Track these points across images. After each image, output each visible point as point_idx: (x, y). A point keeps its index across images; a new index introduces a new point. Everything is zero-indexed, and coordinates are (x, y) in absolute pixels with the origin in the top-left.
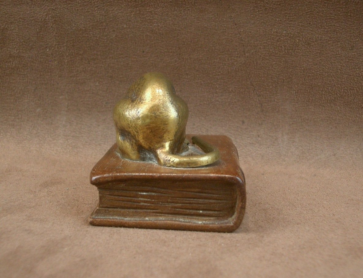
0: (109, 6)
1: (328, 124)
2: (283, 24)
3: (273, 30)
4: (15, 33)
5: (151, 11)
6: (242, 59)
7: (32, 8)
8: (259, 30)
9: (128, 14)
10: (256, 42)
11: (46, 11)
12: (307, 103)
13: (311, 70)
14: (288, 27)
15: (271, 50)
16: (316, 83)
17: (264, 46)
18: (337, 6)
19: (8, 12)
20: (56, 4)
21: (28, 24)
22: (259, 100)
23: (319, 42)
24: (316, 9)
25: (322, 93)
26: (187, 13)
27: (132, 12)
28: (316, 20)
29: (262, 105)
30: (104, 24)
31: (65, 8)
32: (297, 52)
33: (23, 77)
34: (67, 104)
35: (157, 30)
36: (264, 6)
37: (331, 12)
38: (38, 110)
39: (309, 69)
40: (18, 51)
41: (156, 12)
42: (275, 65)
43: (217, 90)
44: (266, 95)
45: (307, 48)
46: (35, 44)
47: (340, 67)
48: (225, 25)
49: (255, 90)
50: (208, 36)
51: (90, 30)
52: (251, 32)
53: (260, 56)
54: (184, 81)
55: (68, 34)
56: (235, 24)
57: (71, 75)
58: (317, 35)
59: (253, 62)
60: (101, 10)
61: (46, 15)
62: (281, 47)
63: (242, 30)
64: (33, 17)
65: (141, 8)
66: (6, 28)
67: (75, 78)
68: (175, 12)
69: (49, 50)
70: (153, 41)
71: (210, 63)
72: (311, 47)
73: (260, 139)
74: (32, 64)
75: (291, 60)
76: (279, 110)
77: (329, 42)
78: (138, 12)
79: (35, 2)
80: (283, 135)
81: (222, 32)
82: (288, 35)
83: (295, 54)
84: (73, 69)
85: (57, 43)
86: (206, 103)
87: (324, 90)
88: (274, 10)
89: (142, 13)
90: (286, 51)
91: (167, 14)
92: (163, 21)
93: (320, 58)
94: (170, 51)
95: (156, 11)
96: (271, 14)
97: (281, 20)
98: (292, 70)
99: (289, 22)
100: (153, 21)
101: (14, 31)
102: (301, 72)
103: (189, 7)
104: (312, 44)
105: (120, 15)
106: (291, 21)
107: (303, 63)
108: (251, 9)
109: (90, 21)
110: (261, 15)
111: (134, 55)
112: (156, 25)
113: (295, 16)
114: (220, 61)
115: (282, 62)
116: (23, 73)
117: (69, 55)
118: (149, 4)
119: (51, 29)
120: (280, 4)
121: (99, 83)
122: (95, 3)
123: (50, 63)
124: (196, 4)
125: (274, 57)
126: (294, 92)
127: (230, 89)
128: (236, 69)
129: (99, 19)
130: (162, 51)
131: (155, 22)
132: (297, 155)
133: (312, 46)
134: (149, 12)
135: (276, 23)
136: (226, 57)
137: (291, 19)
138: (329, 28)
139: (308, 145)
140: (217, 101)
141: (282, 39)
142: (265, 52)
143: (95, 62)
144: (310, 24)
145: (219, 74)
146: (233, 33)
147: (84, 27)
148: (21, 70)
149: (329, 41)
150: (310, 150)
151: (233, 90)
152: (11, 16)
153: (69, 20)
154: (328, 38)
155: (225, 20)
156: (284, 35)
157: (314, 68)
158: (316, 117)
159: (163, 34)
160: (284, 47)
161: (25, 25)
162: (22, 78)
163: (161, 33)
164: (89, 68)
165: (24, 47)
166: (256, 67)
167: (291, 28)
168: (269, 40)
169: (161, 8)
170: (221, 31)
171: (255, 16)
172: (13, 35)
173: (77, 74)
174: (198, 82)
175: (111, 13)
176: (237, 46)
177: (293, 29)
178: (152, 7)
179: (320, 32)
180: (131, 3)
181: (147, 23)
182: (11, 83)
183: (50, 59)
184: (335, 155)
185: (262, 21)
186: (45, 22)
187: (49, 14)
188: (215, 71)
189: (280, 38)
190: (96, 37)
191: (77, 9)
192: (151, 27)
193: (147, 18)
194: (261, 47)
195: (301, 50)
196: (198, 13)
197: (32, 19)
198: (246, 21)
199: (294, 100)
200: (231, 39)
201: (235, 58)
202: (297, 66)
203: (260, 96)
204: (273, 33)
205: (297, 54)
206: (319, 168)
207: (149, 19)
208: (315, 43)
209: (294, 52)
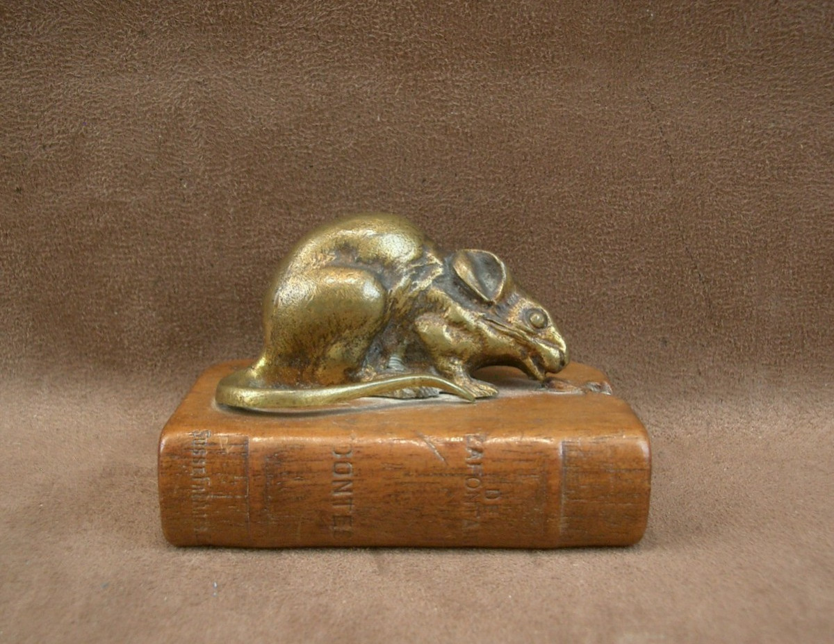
0: (338, 71)
2: (768, 106)
3: (744, 121)
4: (104, 145)
5: (444, 80)
6: (668, 193)
7: (146, 83)
8: (711, 122)
9: (386, 90)
10: (702, 152)
11: (180, 87)
12: (820, 296)
14: (781, 114)
15: (738, 171)
17: (721, 160)
19: (86, 93)
20: (207, 70)
21: (135, 123)
22: (704, 292)
26: (534, 83)
27: (395, 83)
29: (710, 302)
30: (327, 115)
31: (229, 79)
32: (800, 174)
33: (125, 253)
35: (458, 127)
36: (724, 62)
39: (828, 215)
40: (111, 191)
41: (457, 81)
42: (746, 207)
43: (604, 270)
44: (723, 280)
45: (825, 164)
46: (152, 172)
48: (628, 111)
49: (696, 268)
50: (584, 138)
51: (291, 130)
52: (689, 127)
53: (712, 186)
54: (523, 249)
55: (236, 142)
56: (652, 108)
57: (245, 244)
59: (695, 200)
60: (318, 80)
61: (182, 97)
62: (763, 162)
63: (669, 124)
64: (148, 104)
65: (418, 72)
66: (82, 133)
67: (254, 251)
68: (505, 82)
69: (188, 186)
70: (447, 154)
71: (588, 204)
74: (146, 220)
75: (785, 193)
76: (751, 314)
78: (411, 83)
79: (153, 66)
80: (755, 370)
81: (619, 128)
82: (780, 133)
83: (795, 179)
84: (248, 228)
85: (208, 168)
86: (575, 299)
88: (747, 71)
89: (421, 84)
90: (775, 172)
91: (483, 86)
92: (473, 104)
94: (491, 177)
95: (457, 78)
96: (741, 83)
97: (763, 97)
98: (787, 218)
99: (784, 100)
100: (450, 104)
101: (100, 141)
102: (809, 224)
103: (539, 69)
105: (366, 92)
106: (788, 98)
107: (813, 202)
108: (692, 70)
109: (291, 107)
110: (715, 85)
111: (401, 189)
112: (456, 113)
113: (797, 84)
114: (614, 199)
115: (765, 200)
116: (124, 244)
117: (238, 194)
118: (439, 62)
119: (194, 132)
120: (762, 57)
122: (304, 64)
123: (190, 216)
124: (556, 60)
125: (745, 188)
126: (791, 271)
127: (637, 267)
128: (651, 217)
129: (315, 102)
130: (471, 178)
131: (453, 105)
134: (439, 81)
135: (751, 103)
136: (628, 188)
137: (788, 94)
141: (765, 142)
142: (723, 176)
143: (305, 210)
145: (611, 230)
146: (648, 130)
147: (276, 125)
148: (119, 236)
151: (644, 269)
152: (93, 105)
153: (238, 108)
155: (629, 99)
156: (769, 132)
159: (472, 137)
160: (770, 161)
161: (129, 125)
162: (122, 256)
163: (467, 133)
164: (289, 226)
165: (126, 180)
166: (700, 213)
167: (788, 115)
168: (733, 147)
169: (469, 72)
170: (617, 126)
171: (700, 87)
172: (98, 151)
173: (259, 241)
174: (558, 252)
175: (344, 86)
176: (655, 162)
177: (791, 118)
178: (447, 70)
180: (394, 60)
181: (433, 110)
182: (96, 267)
183: (191, 207)
185: (719, 99)
186: (180, 115)
187: (189, 95)
188: (600, 225)
189: (759, 141)
190: (307, 147)
191: (257, 79)
192: (444, 118)
193: (432, 97)
194: (715, 163)
195: (809, 170)
196: (562, 81)
197: (146, 109)
198: (679, 99)
199: (790, 290)
200: (641, 145)
201: (651, 192)
202: (800, 209)
203: (708, 281)
204: (743, 127)
205: (801, 178)
207: (439, 100)
209: (793, 175)
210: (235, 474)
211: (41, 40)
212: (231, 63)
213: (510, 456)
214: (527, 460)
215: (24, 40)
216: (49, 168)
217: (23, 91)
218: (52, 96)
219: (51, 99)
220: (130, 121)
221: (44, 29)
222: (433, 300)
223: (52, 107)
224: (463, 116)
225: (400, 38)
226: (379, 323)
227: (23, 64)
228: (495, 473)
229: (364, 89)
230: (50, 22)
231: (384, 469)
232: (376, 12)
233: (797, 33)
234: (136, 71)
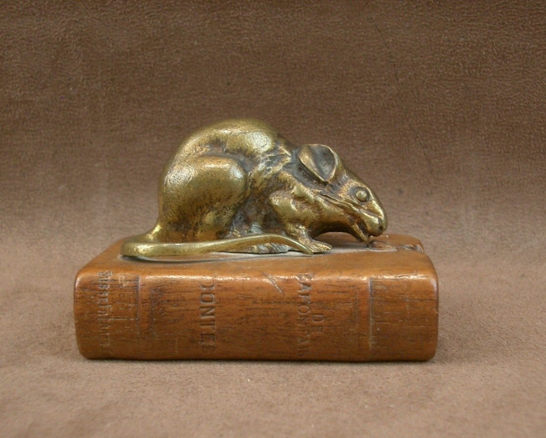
0: (167, 12)
1: (542, 188)
2: (459, 27)
3: (443, 37)
4: (16, 63)
5: (237, 17)
6: (393, 87)
7: (41, 22)
8: (420, 39)
9: (199, 24)
10: (414, 59)
11: (64, 24)
12: (506, 154)
13: (510, 101)
14: (468, 32)
15: (441, 71)
16: (519, 122)
17: (429, 64)
20: (81, 13)
21: (36, 48)
22: (425, 154)
23: (521, 53)
25: (530, 137)
26: (298, 16)
27: (206, 19)
28: (513, 17)
29: (430, 162)
30: (162, 41)
31: (96, 19)
32: (484, 71)
33: (33, 135)
34: (107, 175)
35: (249, 47)
38: (62, 187)
39: (506, 99)
40: (22, 93)
41: (246, 17)
42: (448, 95)
43: (355, 141)
44: (437, 145)
45: (501, 64)
46: (49, 80)
48: (363, 34)
49: (417, 137)
50: (334, 52)
51: (138, 52)
52: (405, 43)
53: (424, 82)
54: (298, 128)
55: (103, 60)
56: (379, 31)
57: (112, 128)
58: (517, 43)
59: (412, 92)
60: (154, 19)
61: (65, 31)
62: (458, 64)
63: (391, 41)
64: (43, 36)
65: (220, 12)
67: (118, 133)
68: (278, 16)
69: (73, 89)
70: (243, 66)
71: (340, 97)
72: (508, 62)
73: (429, 218)
74: (47, 112)
75: (475, 85)
76: (459, 170)
77: (538, 53)
78: (216, 19)
79: (45, 11)
80: (467, 211)
81: (357, 45)
82: (468, 44)
83: (481, 75)
84: (113, 117)
85: (86, 77)
87: (534, 131)
89: (222, 19)
90: (467, 71)
91: (264, 20)
92: (258, 32)
93: (524, 80)
94: (273, 80)
95: (246, 15)
96: (438, 12)
97: (455, 21)
98: (477, 101)
99: (469, 22)
100: (242, 32)
101: (13, 61)
102: (493, 105)
103: (300, 7)
104: (509, 56)
105: (186, 26)
106: (472, 21)
107: (495, 90)
108: (404, 4)
109: (138, 37)
111: (214, 90)
112: (247, 38)
113: (478, 11)
114: (358, 93)
115: (461, 90)
116: (33, 129)
117: (106, 94)
118: (234, 5)
119: (75, 54)
121: (158, 139)
122: (145, 8)
123: (76, 109)
125: (446, 82)
126: (483, 137)
127: (376, 138)
128: (383, 104)
129: (153, 33)
130: (260, 81)
131: (245, 33)
132: (493, 243)
133: (510, 60)
134: (234, 17)
135: (447, 25)
136: (366, 85)
137: (472, 18)
138: (536, 30)
139: (511, 224)
140: (356, 158)
141: (458, 51)
142: (431, 75)
143: (151, 104)
144: (503, 24)
145: (356, 114)
146: (377, 45)
147: (129, 48)
148: (29, 123)
149: (537, 50)
150: (513, 232)
151: (382, 140)
152: (7, 37)
153: (103, 38)
154: (536, 46)
155: (362, 25)
156: (460, 44)
157: (515, 96)
158: (522, 178)
159: (259, 54)
160: (463, 64)
161: (32, 50)
163: (255, 51)
164: (141, 115)
165: (32, 86)
166: (417, 100)
167: (473, 32)
168: (436, 55)
169: (254, 10)
170: (356, 43)
171: (410, 15)
172: (13, 67)
173: (121, 126)
174: (322, 130)
175: (172, 22)
176: (383, 66)
177: (475, 34)
178: (239, 10)
179: (523, 37)
180: (203, 4)
181: (232, 36)
182: (14, 145)
183: (76, 103)
185: (424, 23)
186: (65, 43)
187: (70, 30)
188: (349, 110)
189: (454, 51)
190: (150, 63)
191: (114, 19)
192: (239, 42)
193: (231, 28)
194: (424, 66)
195: (490, 69)
196: (316, 15)
197: (42, 39)
198: (396, 24)
199: (484, 150)
200: (373, 56)
201: (382, 87)
202: (486, 95)
203: (426, 147)
204: (442, 42)
205: (485, 74)
206: (530, 263)
207: (235, 30)
208: (514, 55)
209: (479, 72)
210: (130, 302)
212: (97, 8)
213: (331, 289)
214: (343, 292)
220: (33, 46)
222: (283, 181)
226: (242, 197)
228: (320, 302)
229: (185, 24)
231: (237, 298)
234: (34, 14)
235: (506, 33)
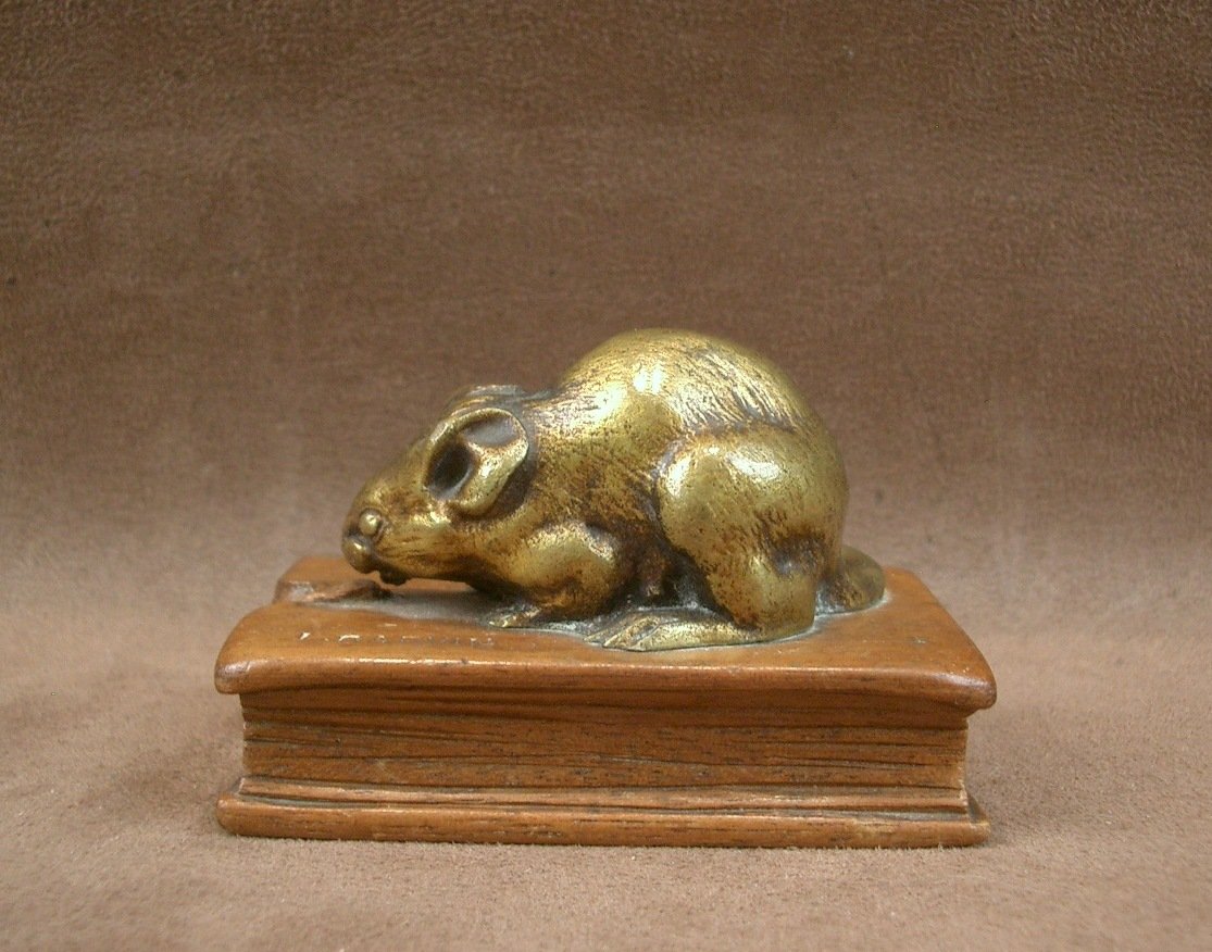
0: (439, 126)
2: (1007, 174)
3: (976, 192)
5: (578, 140)
6: (876, 288)
7: (183, 139)
8: (931, 194)
9: (501, 151)
10: (920, 234)
11: (229, 145)
12: (1085, 427)
13: (1098, 322)
14: (1024, 182)
15: (969, 259)
16: (1112, 364)
17: (946, 245)
18: (1178, 111)
19: (104, 152)
20: (264, 123)
21: (170, 192)
22: (930, 423)
23: (1122, 228)
24: (1112, 122)
25: (1132, 395)
26: (697, 142)
27: (514, 143)
28: (1110, 158)
29: (939, 439)
30: (424, 184)
31: (295, 136)
32: (1052, 263)
33: (155, 364)
34: (300, 447)
35: (597, 201)
36: (947, 116)
37: (1159, 130)
38: (207, 470)
39: (1090, 318)
40: (138, 280)
41: (595, 140)
44: (953, 406)
45: (1084, 249)
46: (193, 256)
47: (1188, 309)
48: (822, 180)
49: (917, 390)
51: (375, 204)
52: (903, 201)
53: (935, 279)
55: (304, 219)
56: (854, 176)
57: (313, 355)
58: (1116, 208)
60: (411, 138)
61: (231, 160)
62: (1002, 247)
63: (876, 196)
64: (186, 167)
65: (544, 129)
66: (98, 206)
67: (325, 364)
69: (241, 274)
70: (583, 238)
71: (771, 305)
72: (1098, 246)
73: (933, 549)
74: (184, 319)
75: (1033, 289)
76: (994, 454)
77: (1154, 230)
78: (535, 143)
79: (194, 117)
81: (810, 203)
82: (1024, 208)
83: (1045, 269)
84: (318, 333)
85: (267, 252)
87: (1139, 384)
88: (978, 127)
89: (547, 144)
90: (1018, 261)
91: (631, 147)
92: (616, 171)
93: (1126, 282)
94: (641, 268)
95: (596, 136)
96: (970, 142)
98: (1036, 321)
99: (1027, 164)
100: (586, 171)
101: (123, 215)
102: (1065, 330)
103: (703, 123)
104: (1100, 235)
105: (475, 154)
106: (1033, 162)
107: (1070, 300)
108: (905, 125)
109: (377, 174)
110: (936, 144)
111: (521, 284)
112: (595, 183)
113: (1044, 144)
114: (806, 298)
115: (1006, 298)
116: (155, 352)
117: (306, 288)
118: (572, 115)
119: (248, 204)
120: (997, 109)
121: (404, 378)
122: (394, 117)
123: (242, 315)
124: (726, 113)
125: (979, 281)
126: (1043, 393)
127: (838, 389)
128: (855, 322)
129: (407, 168)
130: (614, 269)
131: (591, 172)
133: (1101, 242)
134: (571, 140)
135: (985, 169)
136: (824, 283)
137: (1033, 156)
138: (1152, 184)
141: (1005, 220)
142: (950, 266)
143: (394, 310)
144: (1092, 170)
145: (802, 339)
146: (848, 204)
147: (357, 196)
148: (147, 341)
149: (1153, 224)
151: (847, 393)
152: (114, 168)
153: (306, 174)
154: (1151, 215)
155: (822, 164)
156: (1009, 207)
157: (1108, 314)
158: (1113, 473)
159: (616, 215)
160: (1012, 247)
161: (161, 195)
162: (151, 368)
163: (609, 210)
164: (374, 331)
165: (157, 267)
166: (920, 316)
167: (1033, 185)
168: (962, 227)
169: (611, 127)
170: (808, 199)
171: (916, 147)
172: (121, 228)
173: (332, 351)
175: (446, 147)
176: (858, 247)
177: (1038, 189)
178: (582, 126)
179: (1126, 197)
180: (512, 113)
181: (564, 178)
182: (115, 384)
183: (243, 303)
184: (1174, 594)
185: (940, 164)
186: (229, 182)
187: (242, 156)
188: (787, 333)
189: (996, 219)
190: (397, 228)
192: (578, 190)
193: (564, 161)
194: (937, 248)
195: (1063, 257)
196: (734, 141)
197: (184, 173)
200: (840, 225)
201: (854, 288)
202: (1052, 310)
203: (933, 408)
204: (974, 200)
205: (1054, 268)
206: (1129, 638)
207: (573, 166)
208: (1111, 232)
209: (1043, 264)
211: (45, 82)
212: (297, 115)
215: (21, 82)
216: (53, 249)
217: (19, 149)
218: (58, 156)
219: (57, 161)
220: (164, 188)
221: (48, 67)
223: (58, 171)
224: (603, 186)
225: (519, 82)
227: (18, 113)
229: (473, 150)
230: (56, 59)
232: (489, 49)
233: (1042, 77)
234: (170, 124)
235: (1095, 187)
